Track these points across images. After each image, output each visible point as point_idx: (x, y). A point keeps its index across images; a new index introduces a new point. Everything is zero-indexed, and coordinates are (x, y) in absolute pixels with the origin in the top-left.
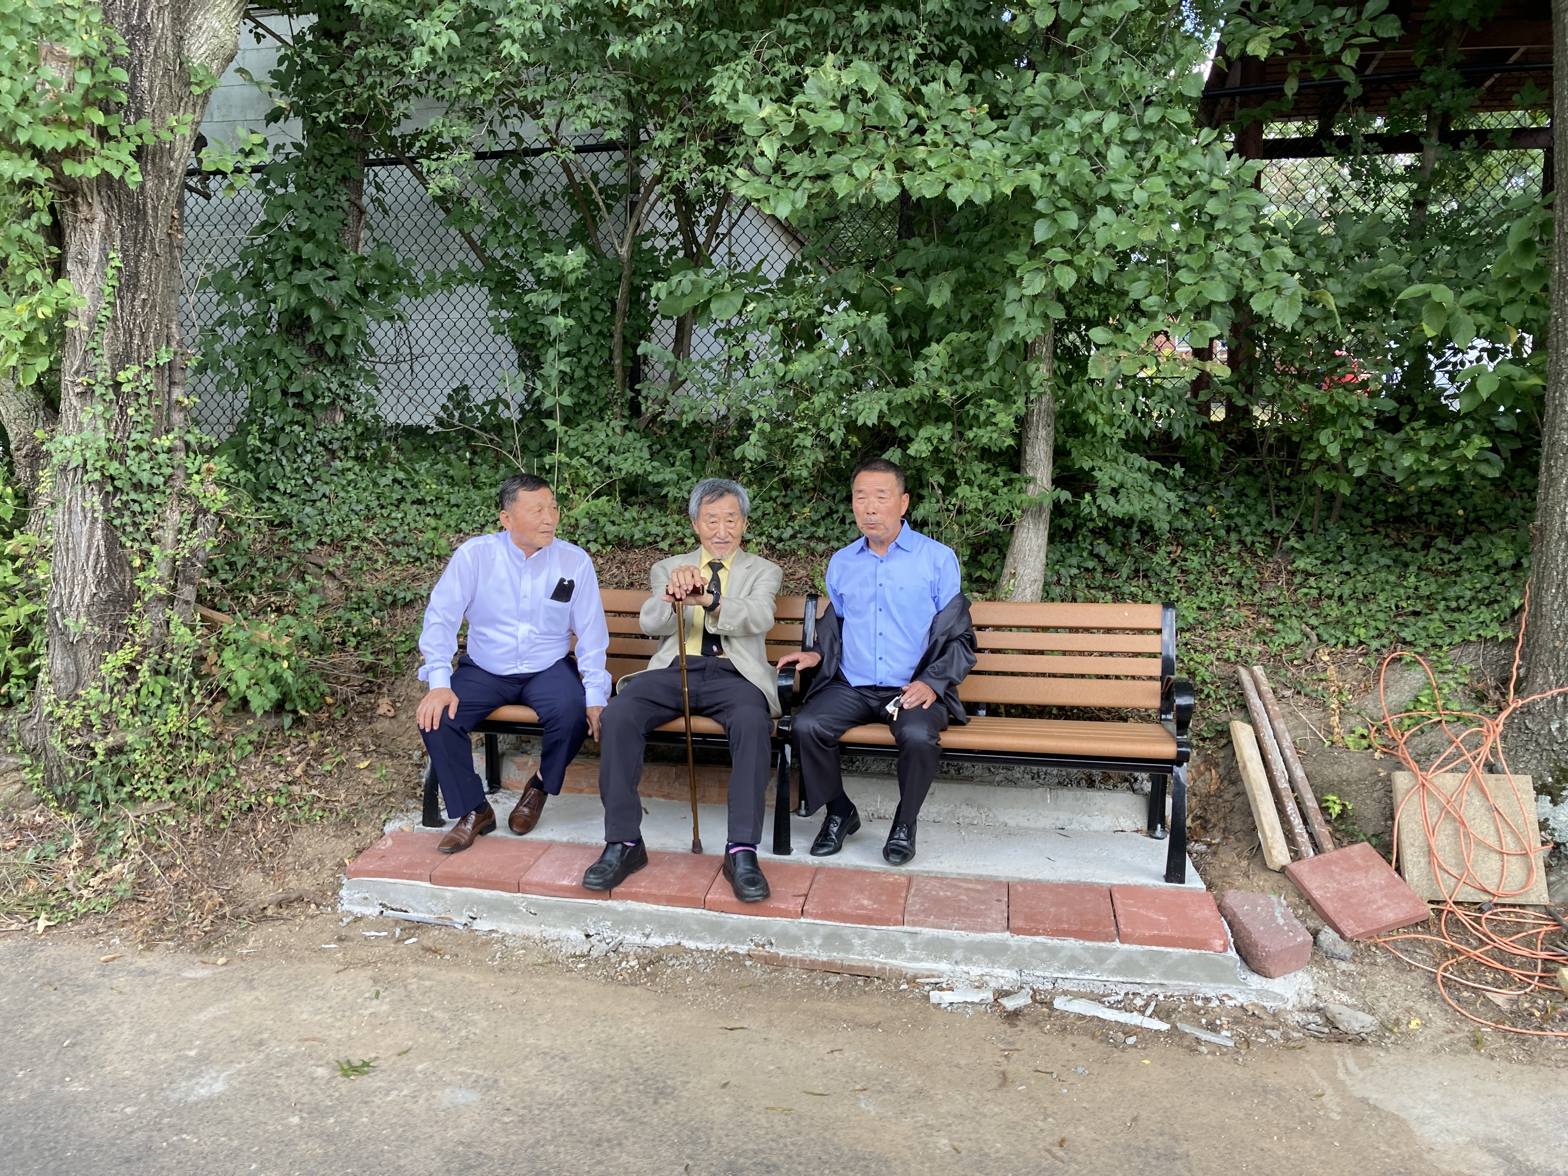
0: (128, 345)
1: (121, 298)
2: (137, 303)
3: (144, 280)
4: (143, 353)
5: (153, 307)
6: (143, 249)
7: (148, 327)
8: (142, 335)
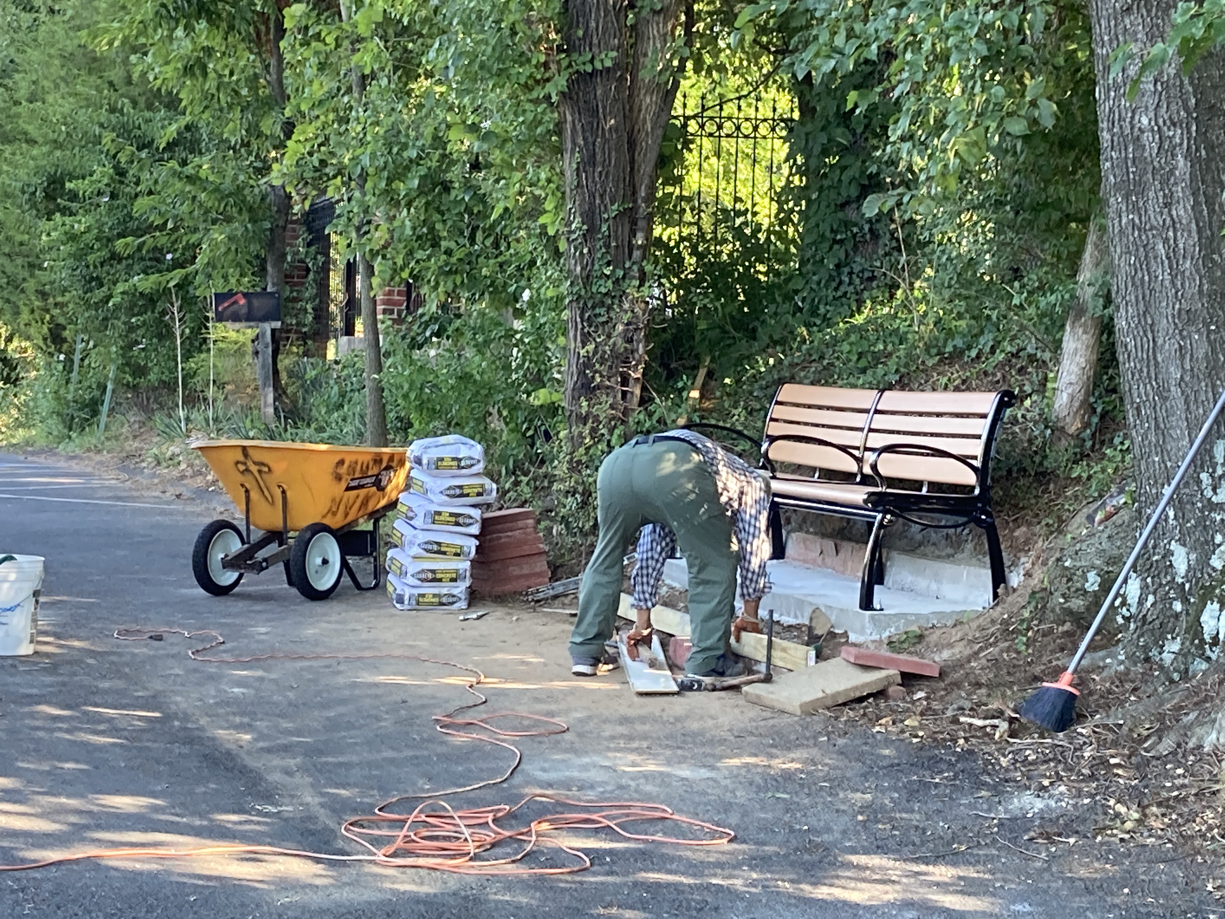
0: (592, 204)
1: (586, 172)
2: (596, 174)
3: (598, 157)
4: (603, 209)
5: (607, 176)
6: (597, 136)
7: (605, 191)
8: (601, 196)
